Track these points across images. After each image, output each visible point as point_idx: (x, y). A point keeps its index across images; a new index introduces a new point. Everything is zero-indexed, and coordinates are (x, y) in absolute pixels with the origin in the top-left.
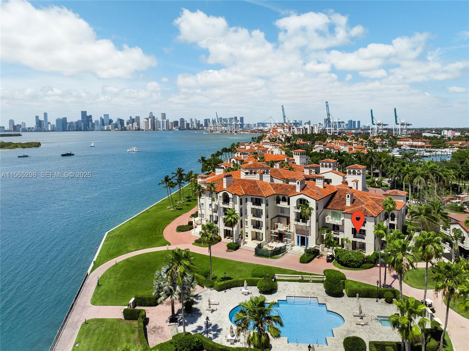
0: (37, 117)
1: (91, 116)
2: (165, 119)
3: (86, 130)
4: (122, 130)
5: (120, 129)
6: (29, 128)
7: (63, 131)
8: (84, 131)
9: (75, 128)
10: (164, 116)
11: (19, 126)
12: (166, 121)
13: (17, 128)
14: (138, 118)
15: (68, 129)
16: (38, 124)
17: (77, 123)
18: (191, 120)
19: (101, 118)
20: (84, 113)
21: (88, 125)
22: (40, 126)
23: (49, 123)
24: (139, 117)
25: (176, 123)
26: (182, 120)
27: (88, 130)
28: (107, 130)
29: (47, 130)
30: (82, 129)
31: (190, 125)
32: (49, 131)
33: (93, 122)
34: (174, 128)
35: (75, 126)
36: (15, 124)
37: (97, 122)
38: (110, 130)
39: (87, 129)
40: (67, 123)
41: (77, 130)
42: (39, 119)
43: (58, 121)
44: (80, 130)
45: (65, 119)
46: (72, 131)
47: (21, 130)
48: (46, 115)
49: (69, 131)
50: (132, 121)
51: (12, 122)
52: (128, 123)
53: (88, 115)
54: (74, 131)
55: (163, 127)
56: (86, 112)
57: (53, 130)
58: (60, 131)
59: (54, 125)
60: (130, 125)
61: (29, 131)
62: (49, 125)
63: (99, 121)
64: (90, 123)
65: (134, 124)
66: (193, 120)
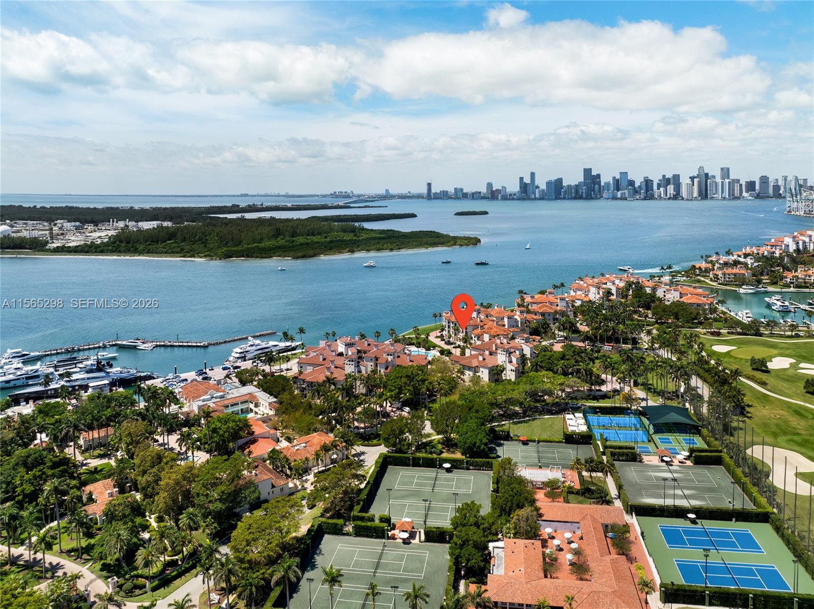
0: (521, 179)
1: (598, 176)
2: (728, 178)
3: (589, 197)
4: (645, 199)
5: (642, 197)
6: (511, 195)
7: (556, 199)
8: (586, 199)
9: (573, 195)
10: (725, 172)
11: (498, 191)
12: (729, 182)
13: (496, 193)
14: (676, 178)
15: (562, 196)
16: (522, 189)
17: (577, 187)
18: (785, 178)
19: (614, 178)
20: (587, 172)
21: (594, 190)
22: (526, 192)
23: (538, 187)
24: (678, 176)
25: (751, 186)
26: (764, 180)
27: (592, 198)
28: (621, 199)
29: (533, 196)
30: (584, 196)
31: (782, 188)
32: (535, 199)
33: (602, 184)
34: (745, 194)
35: (573, 191)
36: (494, 189)
37: (608, 184)
38: (626, 199)
39: (591, 195)
40: (562, 187)
41: (575, 198)
42: (524, 181)
43: (549, 184)
44: (581, 198)
45: (560, 181)
46: (568, 199)
47: (500, 198)
48: (533, 175)
49: (564, 198)
50: (666, 182)
51: (490, 185)
52: (659, 186)
53: (594, 173)
54: (572, 199)
55: (722, 192)
56: (591, 169)
57: (541, 199)
58: (552, 200)
59: (543, 190)
60: (662, 189)
61: (509, 199)
62: (537, 191)
63: (612, 182)
64: (597, 187)
65: (668, 187)
66: (789, 179)
